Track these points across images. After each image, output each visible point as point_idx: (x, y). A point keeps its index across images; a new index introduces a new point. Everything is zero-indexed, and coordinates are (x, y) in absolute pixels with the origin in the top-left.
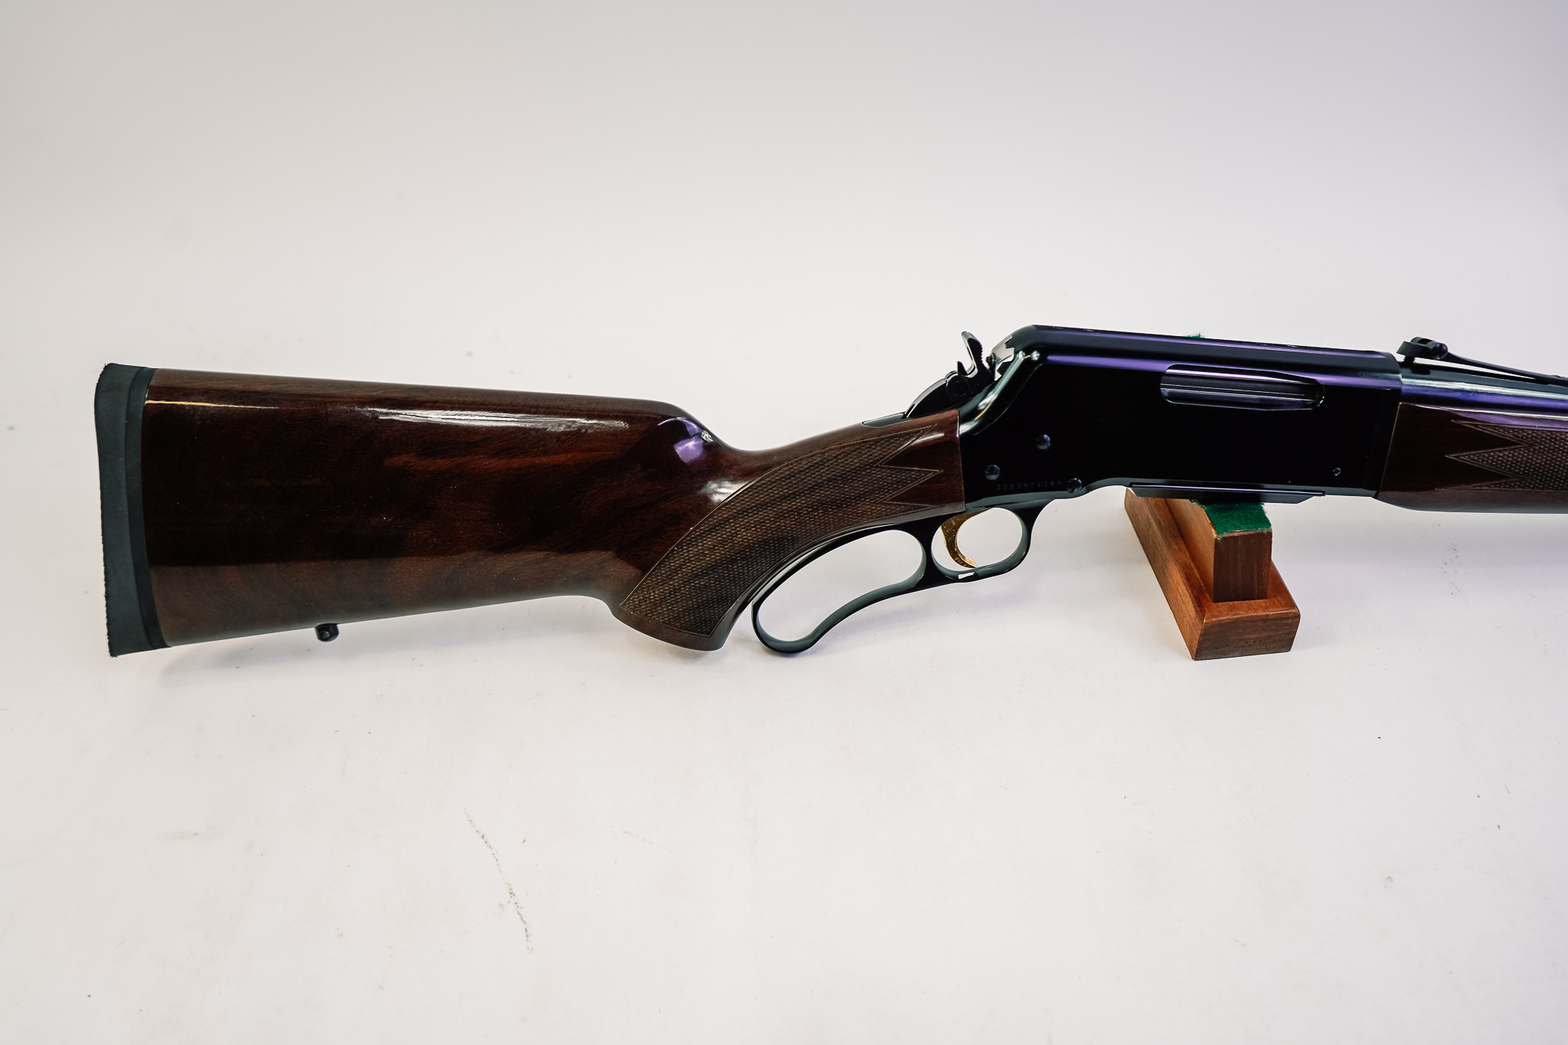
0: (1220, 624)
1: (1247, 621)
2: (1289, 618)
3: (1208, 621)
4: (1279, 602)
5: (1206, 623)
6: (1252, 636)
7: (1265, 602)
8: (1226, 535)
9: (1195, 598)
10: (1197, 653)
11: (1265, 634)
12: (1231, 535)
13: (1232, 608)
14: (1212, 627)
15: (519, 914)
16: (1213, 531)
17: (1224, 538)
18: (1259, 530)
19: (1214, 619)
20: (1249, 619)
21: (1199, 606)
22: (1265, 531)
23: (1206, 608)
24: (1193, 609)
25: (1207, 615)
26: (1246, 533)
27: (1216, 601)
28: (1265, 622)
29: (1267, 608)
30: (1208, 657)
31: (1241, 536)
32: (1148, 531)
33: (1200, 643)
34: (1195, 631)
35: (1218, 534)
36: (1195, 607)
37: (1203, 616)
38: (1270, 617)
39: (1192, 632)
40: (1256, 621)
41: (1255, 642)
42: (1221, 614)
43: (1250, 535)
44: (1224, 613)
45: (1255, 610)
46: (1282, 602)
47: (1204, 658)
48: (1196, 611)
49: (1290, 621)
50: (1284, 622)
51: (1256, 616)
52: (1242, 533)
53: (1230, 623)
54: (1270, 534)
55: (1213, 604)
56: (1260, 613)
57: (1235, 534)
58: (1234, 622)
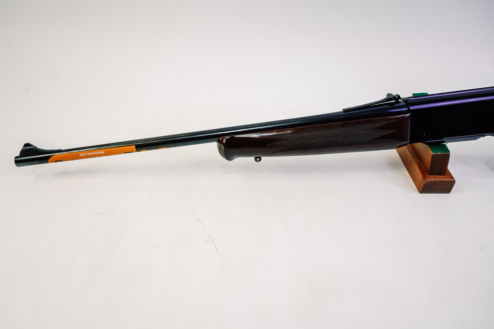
0: (430, 182)
1: (439, 182)
2: (452, 182)
3: (427, 180)
4: (449, 177)
5: (426, 181)
6: (439, 187)
7: (445, 177)
8: (435, 154)
9: (422, 173)
10: (421, 191)
11: (443, 187)
12: (437, 154)
13: (434, 178)
14: (428, 182)
15: (213, 243)
16: (432, 152)
17: (435, 155)
18: (446, 153)
19: (429, 180)
20: (440, 181)
21: (424, 176)
22: (448, 153)
23: (426, 177)
24: (422, 177)
25: (427, 179)
26: (442, 154)
27: (429, 175)
28: (444, 183)
29: (445, 178)
30: (425, 193)
31: (440, 154)
32: (404, 153)
33: (423, 188)
34: (421, 184)
35: (433, 153)
36: (422, 176)
37: (425, 179)
38: (446, 181)
39: (420, 184)
40: (442, 182)
41: (440, 189)
42: (431, 179)
43: (443, 154)
44: (432, 179)
45: (442, 179)
46: (450, 177)
47: (423, 193)
48: (423, 177)
49: (452, 183)
50: (450, 183)
51: (442, 180)
52: (441, 154)
53: (434, 182)
54: (449, 155)
55: (428, 176)
56: (443, 180)
57: (439, 154)
58: (435, 182)
